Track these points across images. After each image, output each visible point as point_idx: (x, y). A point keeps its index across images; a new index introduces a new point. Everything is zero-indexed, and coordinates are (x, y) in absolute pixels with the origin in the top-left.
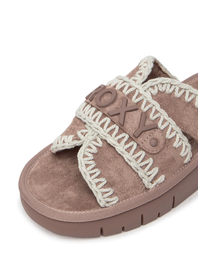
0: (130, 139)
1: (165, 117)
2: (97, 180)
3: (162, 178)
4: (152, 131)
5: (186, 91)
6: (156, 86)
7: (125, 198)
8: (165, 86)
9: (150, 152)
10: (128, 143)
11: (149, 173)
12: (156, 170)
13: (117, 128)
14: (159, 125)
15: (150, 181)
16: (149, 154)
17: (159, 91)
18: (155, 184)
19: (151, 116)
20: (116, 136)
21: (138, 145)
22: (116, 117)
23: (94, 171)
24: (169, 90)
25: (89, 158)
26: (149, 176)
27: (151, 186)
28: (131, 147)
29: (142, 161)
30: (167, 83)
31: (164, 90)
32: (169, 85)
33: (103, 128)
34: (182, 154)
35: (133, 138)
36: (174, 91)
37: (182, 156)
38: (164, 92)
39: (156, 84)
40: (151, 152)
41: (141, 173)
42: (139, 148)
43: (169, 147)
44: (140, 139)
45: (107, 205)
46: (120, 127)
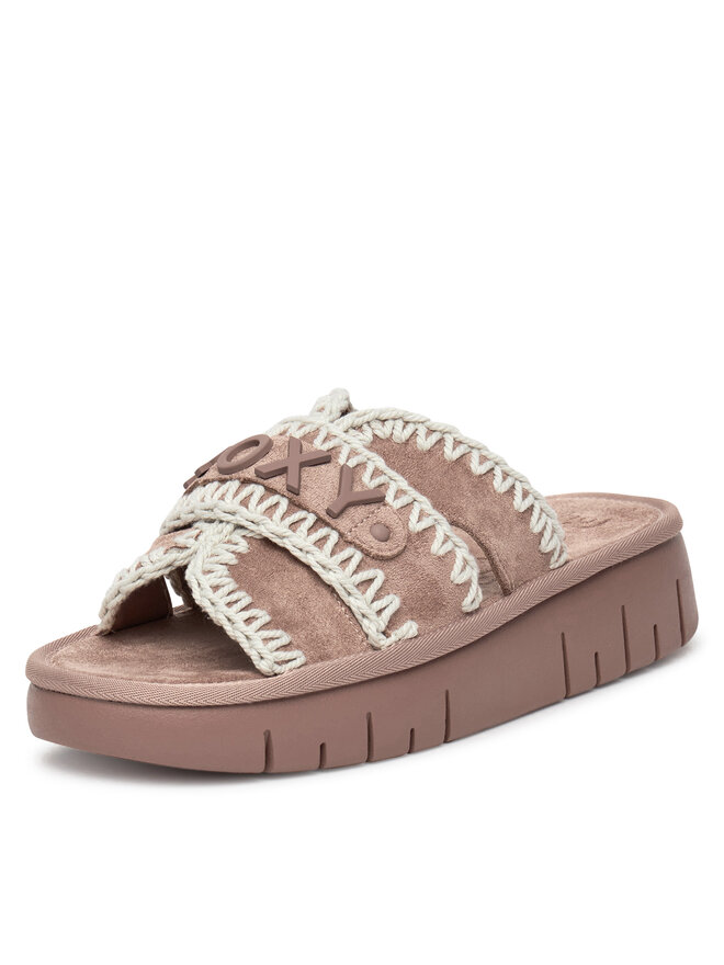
0: (320, 522)
1: (400, 484)
2: (246, 614)
3: (409, 628)
4: (373, 507)
5: (446, 436)
6: (365, 426)
7: (322, 658)
8: (389, 424)
9: (374, 552)
10: (316, 531)
11: (378, 605)
12: (393, 602)
13: (284, 503)
14: (389, 499)
15: (383, 627)
16: (370, 558)
17: (375, 436)
18: (393, 638)
19: (366, 478)
20: (282, 518)
21: (341, 535)
22: (277, 478)
23: (234, 597)
24: (401, 435)
25: (219, 574)
26: (379, 612)
27: (384, 642)
28: (325, 539)
29: (355, 572)
30: (395, 419)
31: (388, 433)
32: (400, 424)
33: (247, 507)
34: (457, 576)
35: (327, 518)
36: (414, 434)
37: (456, 582)
38: (389, 440)
39: (366, 420)
40: (376, 552)
41: (358, 602)
42: (344, 541)
43: (420, 551)
44: (344, 523)
45: (278, 669)
46: (290, 500)
